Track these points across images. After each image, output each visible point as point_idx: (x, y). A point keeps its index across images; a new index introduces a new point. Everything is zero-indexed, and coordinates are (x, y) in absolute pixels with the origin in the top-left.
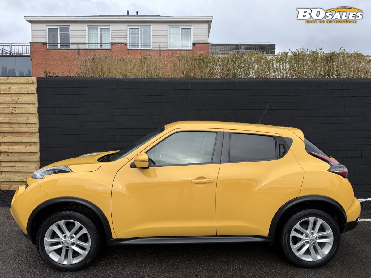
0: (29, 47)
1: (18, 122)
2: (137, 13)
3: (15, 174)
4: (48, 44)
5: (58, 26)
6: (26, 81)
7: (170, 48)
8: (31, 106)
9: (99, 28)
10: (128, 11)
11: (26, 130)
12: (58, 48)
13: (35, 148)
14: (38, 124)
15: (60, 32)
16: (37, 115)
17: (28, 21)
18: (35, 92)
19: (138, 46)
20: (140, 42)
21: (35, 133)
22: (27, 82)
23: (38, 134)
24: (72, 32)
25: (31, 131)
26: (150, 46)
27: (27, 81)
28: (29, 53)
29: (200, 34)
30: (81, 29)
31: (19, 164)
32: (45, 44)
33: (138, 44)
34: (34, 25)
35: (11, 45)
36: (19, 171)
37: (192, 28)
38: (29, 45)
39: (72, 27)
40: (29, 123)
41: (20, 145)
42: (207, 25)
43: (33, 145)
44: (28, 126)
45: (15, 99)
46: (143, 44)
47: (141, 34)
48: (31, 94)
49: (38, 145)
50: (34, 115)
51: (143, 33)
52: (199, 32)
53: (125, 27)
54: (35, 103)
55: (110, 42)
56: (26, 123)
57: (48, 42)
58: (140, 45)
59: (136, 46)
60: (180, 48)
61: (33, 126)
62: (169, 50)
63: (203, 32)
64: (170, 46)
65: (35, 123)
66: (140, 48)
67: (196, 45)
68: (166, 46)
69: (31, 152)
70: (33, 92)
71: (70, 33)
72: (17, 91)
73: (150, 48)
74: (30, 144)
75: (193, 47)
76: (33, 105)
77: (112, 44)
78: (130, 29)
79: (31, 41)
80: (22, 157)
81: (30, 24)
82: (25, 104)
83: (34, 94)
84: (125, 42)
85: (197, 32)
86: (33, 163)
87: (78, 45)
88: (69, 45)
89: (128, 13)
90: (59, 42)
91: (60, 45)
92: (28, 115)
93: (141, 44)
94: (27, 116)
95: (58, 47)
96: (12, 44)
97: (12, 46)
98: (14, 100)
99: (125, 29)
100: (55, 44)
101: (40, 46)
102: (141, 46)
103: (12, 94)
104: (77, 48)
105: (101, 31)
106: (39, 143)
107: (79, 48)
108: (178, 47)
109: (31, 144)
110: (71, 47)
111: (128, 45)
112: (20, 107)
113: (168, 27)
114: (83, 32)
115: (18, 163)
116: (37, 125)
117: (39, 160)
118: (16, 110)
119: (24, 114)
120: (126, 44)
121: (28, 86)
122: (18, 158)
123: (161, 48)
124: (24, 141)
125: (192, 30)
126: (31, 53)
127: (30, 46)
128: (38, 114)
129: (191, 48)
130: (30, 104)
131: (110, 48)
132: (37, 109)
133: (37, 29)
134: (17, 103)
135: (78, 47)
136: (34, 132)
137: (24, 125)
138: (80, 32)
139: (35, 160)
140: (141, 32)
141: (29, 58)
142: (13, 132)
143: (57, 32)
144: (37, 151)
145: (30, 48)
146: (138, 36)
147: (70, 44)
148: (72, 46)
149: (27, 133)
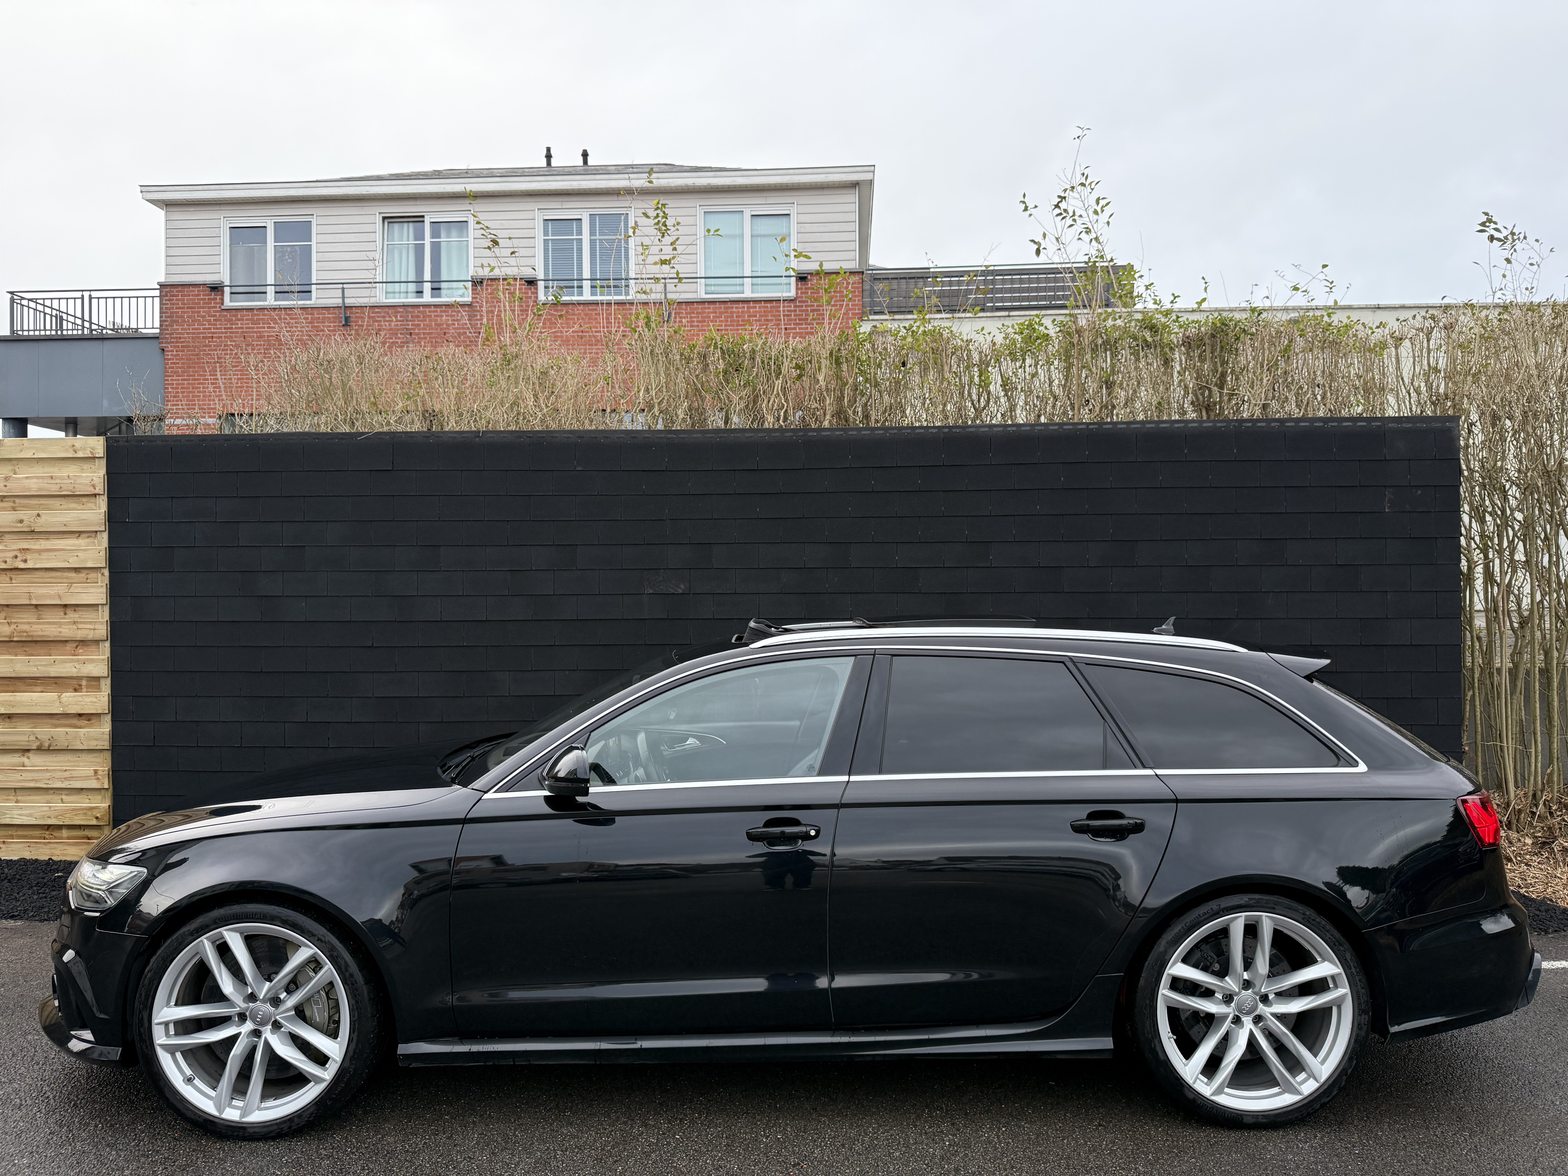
0: (157, 300)
1: (34, 602)
2: (585, 155)
3: (19, 798)
4: (227, 290)
5: (267, 219)
6: (67, 451)
7: (706, 293)
8: (82, 542)
9: (427, 220)
10: (548, 149)
11: (67, 631)
12: (266, 303)
13: (95, 700)
14: (107, 609)
15: (275, 242)
16: (103, 574)
17: (152, 201)
18: (97, 491)
19: (581, 287)
20: (586, 274)
21: (96, 642)
22: (71, 455)
23: (107, 644)
24: (322, 238)
25: (80, 635)
26: (627, 286)
27: (71, 450)
28: (157, 324)
29: (826, 237)
30: (355, 228)
31: (36, 761)
32: (216, 288)
33: (582, 280)
34: (179, 215)
35: (87, 297)
36: (32, 785)
37: (793, 211)
38: (157, 293)
39: (322, 220)
40: (76, 607)
41: (39, 689)
42: (851, 199)
43: (87, 687)
44: (72, 615)
45: (25, 518)
46: (600, 280)
47: (592, 242)
48: (84, 500)
49: (103, 689)
50: (93, 575)
51: (598, 237)
52: (822, 228)
53: (529, 215)
54: (96, 532)
55: (471, 274)
56: (65, 606)
57: (227, 283)
58: (587, 285)
59: (573, 287)
60: (748, 294)
61: (89, 615)
62: (703, 302)
63: (836, 227)
64: (706, 285)
65: (97, 605)
66: (587, 296)
67: (809, 277)
68: (692, 287)
69: (80, 715)
70: (91, 491)
71: (313, 243)
72: (34, 486)
73: (627, 294)
74: (74, 683)
75: (797, 285)
76: (91, 540)
77: (477, 283)
78: (550, 223)
79: (162, 279)
80: (45, 732)
81: (160, 214)
82: (60, 536)
83: (93, 499)
84: (528, 273)
85: (815, 228)
86: (85, 757)
87: (343, 289)
88: (310, 292)
89: (549, 156)
90: (270, 279)
91: (276, 292)
92: (73, 575)
93: (591, 280)
94: (67, 578)
95: (266, 301)
96: (90, 291)
97: (91, 298)
98: (21, 521)
99: (529, 224)
100: (256, 289)
101: (197, 295)
102: (592, 287)
103: (17, 501)
104: (339, 301)
105: (435, 234)
106: (109, 681)
107: (349, 302)
108: (738, 288)
109: (80, 685)
110: (318, 298)
111: (541, 285)
112: (43, 547)
113: (700, 212)
114: (364, 237)
115: (30, 755)
116: (104, 615)
117: (106, 744)
118: (28, 557)
119: (59, 574)
120: (531, 282)
121: (71, 470)
122: (32, 738)
123: (669, 296)
124: (54, 671)
125: (794, 218)
126: (161, 325)
127: (160, 297)
128: (106, 572)
129: (790, 290)
130: (79, 533)
131: (468, 299)
132: (103, 553)
133: (188, 233)
134: (33, 531)
135: (343, 297)
136: (90, 637)
137: (56, 616)
138: (352, 238)
139: (93, 745)
140: (592, 232)
141: (155, 345)
142: (15, 639)
143: (265, 242)
144: (99, 712)
145: (161, 308)
146: (580, 250)
147: (314, 287)
148: (322, 294)
149: (66, 641)
